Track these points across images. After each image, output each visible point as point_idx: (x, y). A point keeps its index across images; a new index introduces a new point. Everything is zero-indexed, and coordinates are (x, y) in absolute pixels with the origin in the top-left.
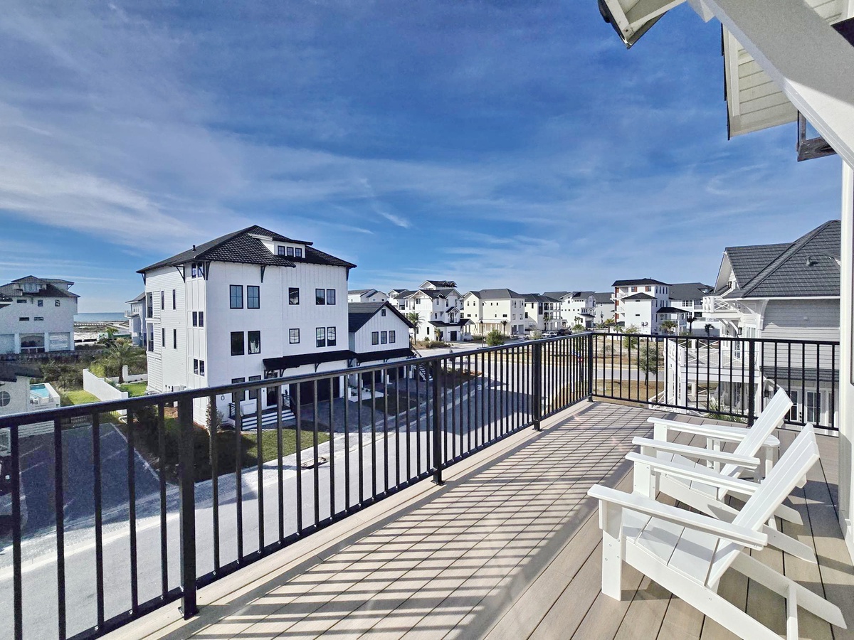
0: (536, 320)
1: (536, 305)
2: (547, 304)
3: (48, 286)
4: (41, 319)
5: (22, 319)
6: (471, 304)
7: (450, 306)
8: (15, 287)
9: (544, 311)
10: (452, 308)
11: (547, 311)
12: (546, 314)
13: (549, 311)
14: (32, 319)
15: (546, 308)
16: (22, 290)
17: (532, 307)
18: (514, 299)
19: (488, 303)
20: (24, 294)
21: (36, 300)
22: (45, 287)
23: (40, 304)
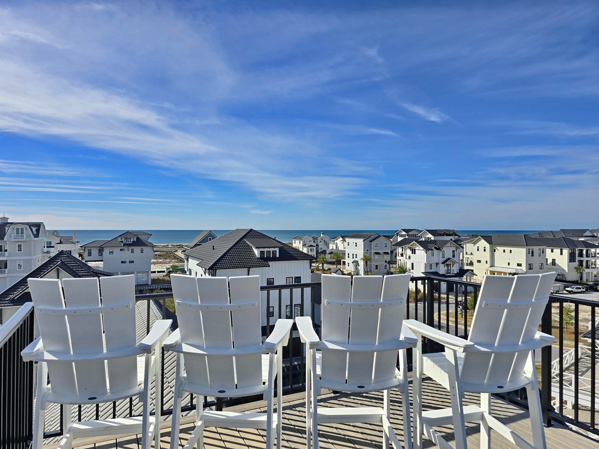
0: (566, 269)
1: (566, 252)
2: (582, 251)
3: (138, 238)
4: (133, 262)
5: (122, 262)
6: (481, 249)
7: (446, 257)
8: (120, 239)
9: (577, 258)
10: (449, 259)
11: (581, 259)
12: (581, 262)
13: (585, 259)
14: (128, 262)
15: (581, 255)
16: (122, 242)
17: (561, 254)
18: (531, 248)
19: (500, 249)
20: (124, 245)
21: (130, 248)
22: (135, 239)
23: (132, 251)
